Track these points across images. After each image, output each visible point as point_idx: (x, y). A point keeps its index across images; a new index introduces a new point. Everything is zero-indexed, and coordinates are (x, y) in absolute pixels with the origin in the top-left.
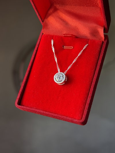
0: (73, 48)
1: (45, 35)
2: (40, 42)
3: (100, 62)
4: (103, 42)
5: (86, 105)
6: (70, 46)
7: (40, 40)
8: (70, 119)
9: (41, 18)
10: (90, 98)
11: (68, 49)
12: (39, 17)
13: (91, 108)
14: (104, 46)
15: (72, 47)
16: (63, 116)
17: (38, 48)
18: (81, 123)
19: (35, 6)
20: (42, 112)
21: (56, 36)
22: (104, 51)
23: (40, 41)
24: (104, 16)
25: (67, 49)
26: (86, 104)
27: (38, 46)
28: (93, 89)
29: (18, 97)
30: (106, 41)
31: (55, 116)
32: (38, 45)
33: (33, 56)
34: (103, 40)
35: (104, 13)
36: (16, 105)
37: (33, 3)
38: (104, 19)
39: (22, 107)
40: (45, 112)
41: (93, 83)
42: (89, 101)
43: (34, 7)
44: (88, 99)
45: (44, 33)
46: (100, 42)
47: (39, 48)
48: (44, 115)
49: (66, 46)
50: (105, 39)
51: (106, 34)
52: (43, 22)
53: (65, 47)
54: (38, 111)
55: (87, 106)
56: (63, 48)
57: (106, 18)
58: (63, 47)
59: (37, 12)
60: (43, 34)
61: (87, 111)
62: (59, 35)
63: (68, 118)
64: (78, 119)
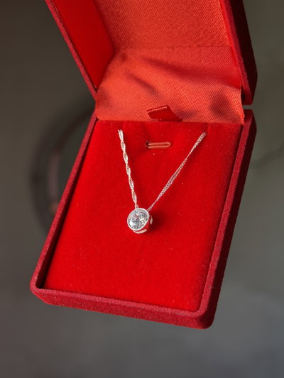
0: (171, 145)
1: (102, 121)
2: (90, 137)
3: (238, 172)
4: (242, 126)
5: (207, 274)
6: (163, 141)
7: (92, 134)
8: (169, 311)
9: (92, 82)
10: (218, 257)
11: (160, 149)
12: (86, 77)
14: (245, 134)
15: (169, 143)
16: (152, 306)
17: (86, 151)
18: (196, 318)
19: (76, 51)
20: (98, 299)
21: (128, 122)
22: (246, 146)
23: (90, 135)
24: (239, 59)
25: (156, 150)
26: (209, 272)
27: (87, 147)
28: (223, 235)
29: (39, 268)
30: (249, 123)
31: (129, 308)
32: (85, 145)
33: (74, 171)
34: (242, 122)
35: (239, 50)
36: (34, 287)
37: (71, 42)
38: (241, 66)
39: (49, 291)
40: (105, 300)
41: (224, 222)
42: (216, 264)
43: (74, 51)
44: (212, 259)
45: (100, 118)
46: (236, 126)
48: (102, 311)
49: (153, 142)
50: (246, 119)
51: (248, 107)
52: (96, 90)
53: (152, 146)
54: (87, 299)
55: (210, 277)
56: (147, 148)
57: (244, 62)
58: (147, 144)
59: (81, 65)
60: (97, 120)
61: (210, 288)
62: (136, 119)
63: (163, 310)
64: (190, 310)
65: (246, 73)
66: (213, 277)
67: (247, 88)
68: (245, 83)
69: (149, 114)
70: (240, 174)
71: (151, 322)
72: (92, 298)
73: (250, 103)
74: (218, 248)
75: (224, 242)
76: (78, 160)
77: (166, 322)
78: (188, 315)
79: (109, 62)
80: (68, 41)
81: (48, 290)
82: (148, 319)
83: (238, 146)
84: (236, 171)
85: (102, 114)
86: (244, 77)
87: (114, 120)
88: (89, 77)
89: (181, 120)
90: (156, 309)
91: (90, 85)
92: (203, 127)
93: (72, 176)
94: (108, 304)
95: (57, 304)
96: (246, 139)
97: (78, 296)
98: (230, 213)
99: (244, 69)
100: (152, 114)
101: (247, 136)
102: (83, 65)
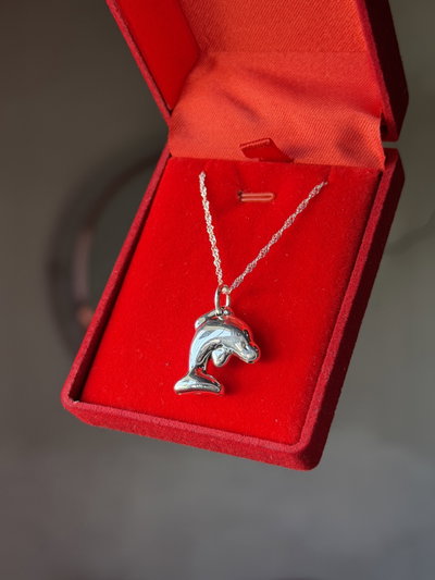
0: (276, 194)
1: (176, 158)
2: (159, 182)
3: (370, 241)
4: (381, 174)
5: (313, 391)
6: (264, 192)
7: (161, 177)
8: (255, 441)
9: (163, 100)
10: (332, 367)
11: (258, 203)
12: (156, 92)
13: (335, 409)
14: (385, 185)
15: (271, 195)
16: (231, 434)
17: (151, 202)
18: (293, 455)
19: (141, 55)
20: (156, 420)
21: (214, 161)
24: (377, 72)
25: (253, 203)
26: (317, 389)
27: (153, 197)
28: (340, 335)
29: (75, 371)
30: (392, 169)
31: (200, 435)
32: (151, 193)
33: (133, 231)
34: (382, 167)
35: (377, 60)
36: (66, 398)
37: (134, 40)
39: (86, 406)
40: (165, 422)
41: (344, 315)
43: (137, 54)
45: (175, 154)
46: (371, 172)
47: (154, 205)
48: (162, 438)
49: (249, 192)
50: (387, 163)
51: (390, 145)
52: (171, 112)
53: (247, 197)
55: (318, 397)
56: (240, 201)
58: (240, 194)
59: (146, 72)
60: (170, 156)
61: (317, 411)
62: (226, 157)
63: (246, 439)
64: (285, 443)
65: (387, 95)
66: (321, 396)
67: (389, 115)
68: (386, 108)
69: (244, 150)
70: (372, 244)
71: (231, 456)
72: (147, 418)
73: (395, 139)
74: (332, 353)
75: (341, 344)
76: (140, 215)
77: (252, 458)
78: (282, 450)
79: (191, 70)
80: (129, 40)
81: (85, 404)
82: (226, 452)
83: (372, 202)
84: (367, 240)
85: (178, 148)
86: (384, 98)
87: (194, 157)
88: (160, 93)
89: (292, 160)
90: (238, 438)
91: (161, 105)
92: (323, 172)
93: (130, 239)
94: (169, 428)
95: (97, 423)
96: (385, 193)
97: (128, 414)
98: (354, 302)
99: (385, 89)
100: (248, 151)
101: (387, 188)
102: (151, 74)
